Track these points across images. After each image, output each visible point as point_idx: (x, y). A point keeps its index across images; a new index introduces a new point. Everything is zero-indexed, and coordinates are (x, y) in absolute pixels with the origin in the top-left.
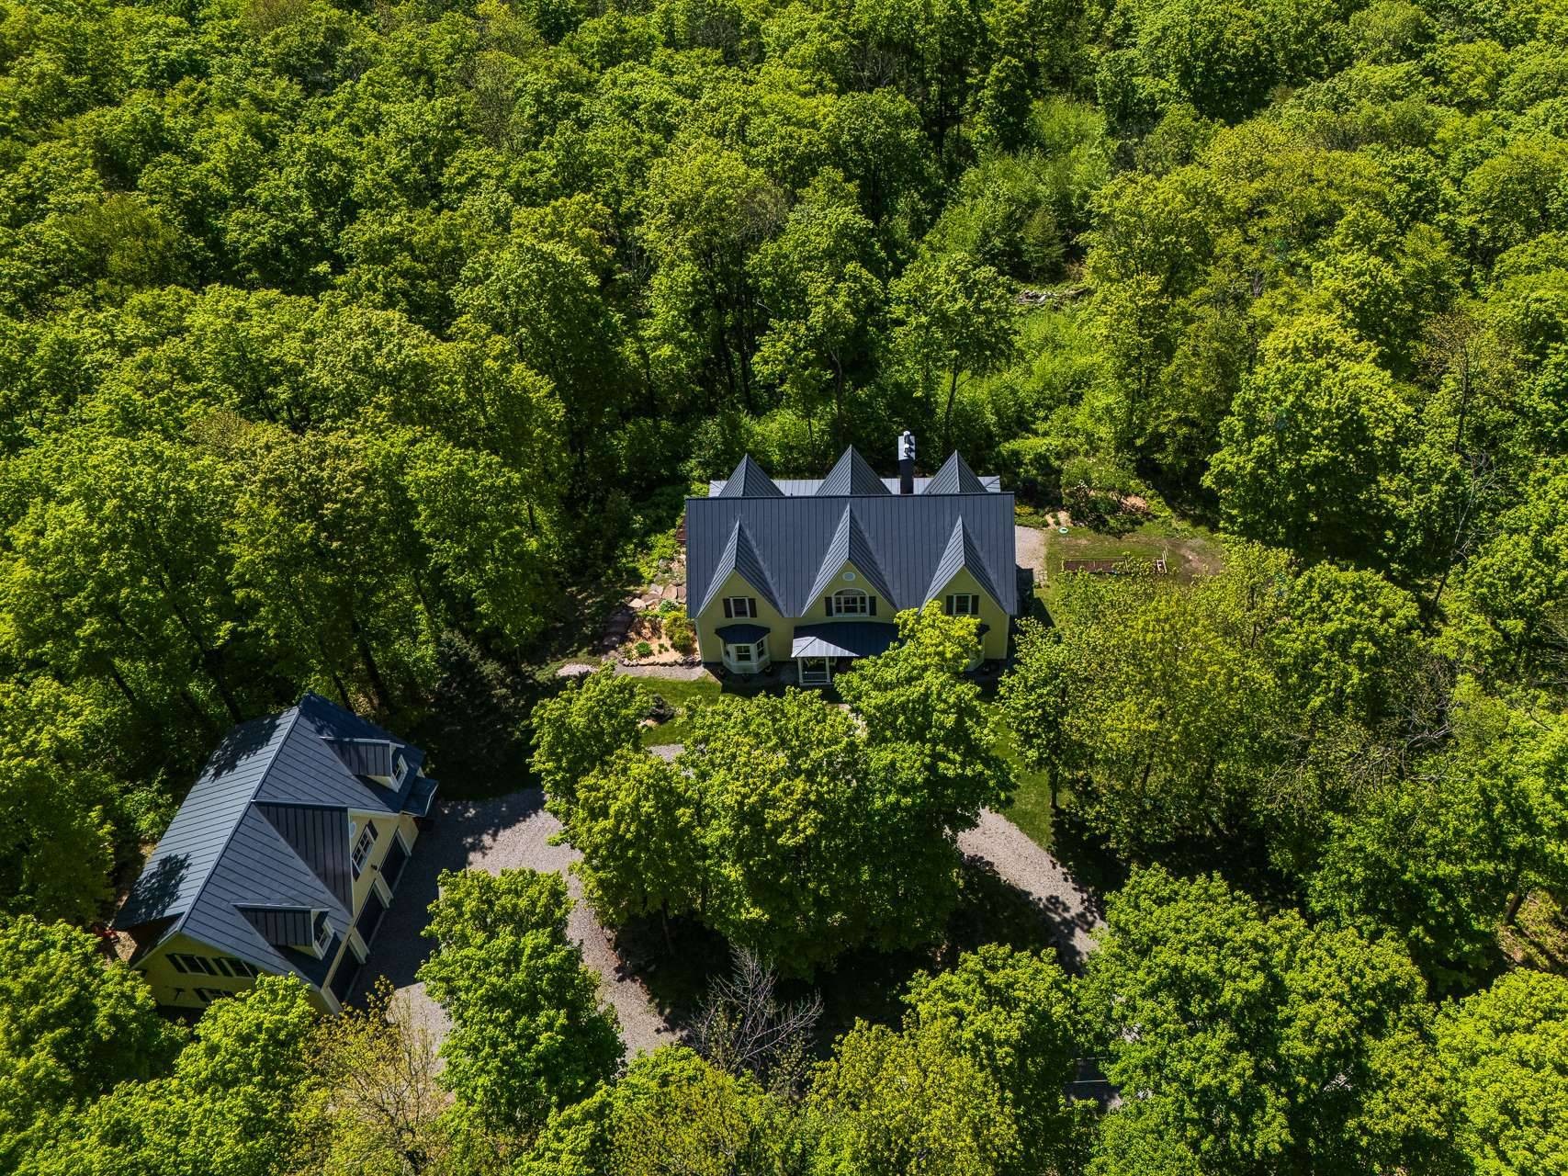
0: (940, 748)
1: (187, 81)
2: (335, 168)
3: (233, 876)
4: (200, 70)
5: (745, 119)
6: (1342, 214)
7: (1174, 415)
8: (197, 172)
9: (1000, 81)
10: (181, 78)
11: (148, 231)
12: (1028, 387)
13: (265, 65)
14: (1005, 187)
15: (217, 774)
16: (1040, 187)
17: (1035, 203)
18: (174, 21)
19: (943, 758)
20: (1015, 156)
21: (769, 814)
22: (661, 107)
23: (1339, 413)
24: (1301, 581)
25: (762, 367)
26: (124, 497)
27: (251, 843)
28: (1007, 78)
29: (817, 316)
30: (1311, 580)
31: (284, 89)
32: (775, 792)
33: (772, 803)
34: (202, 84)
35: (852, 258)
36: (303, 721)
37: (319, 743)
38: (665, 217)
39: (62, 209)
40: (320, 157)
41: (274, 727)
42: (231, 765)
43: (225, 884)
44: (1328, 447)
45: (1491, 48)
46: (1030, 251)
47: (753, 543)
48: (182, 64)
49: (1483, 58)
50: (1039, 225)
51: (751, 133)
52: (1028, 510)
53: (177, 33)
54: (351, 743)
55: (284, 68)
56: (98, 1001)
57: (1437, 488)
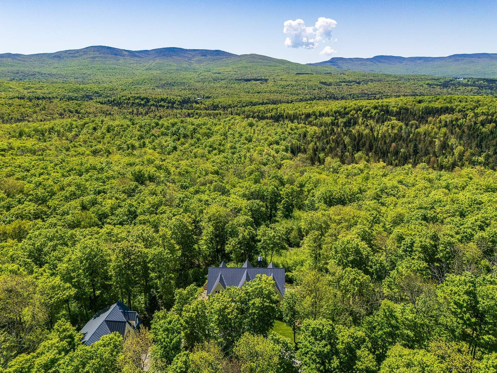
0: (265, 300)
1: (102, 194)
2: (134, 208)
3: (98, 335)
4: (105, 193)
5: (226, 203)
6: (358, 221)
7: (323, 262)
8: (103, 208)
9: (284, 204)
10: (101, 193)
11: (91, 218)
12: (291, 262)
13: (120, 191)
14: (286, 225)
15: (95, 318)
16: (294, 226)
17: (293, 229)
18: (101, 184)
19: (265, 301)
20: (288, 219)
21: (227, 311)
22: (207, 201)
23: (354, 248)
24: (344, 271)
25: (228, 248)
26: (91, 249)
27: (102, 329)
28: (285, 203)
29: (240, 236)
30: (346, 271)
31: (123, 196)
32: (228, 306)
33: (227, 308)
34: (105, 195)
35: (249, 225)
36: (117, 306)
37: (119, 312)
38: (207, 220)
39: (73, 214)
40: (131, 206)
41: (109, 308)
42: (98, 316)
43: (96, 336)
44: (353, 256)
45: (395, 199)
46: (292, 240)
47: (224, 278)
48: (101, 191)
49: (393, 200)
50: (294, 234)
51: (227, 205)
52: (290, 285)
53: (101, 186)
54: (127, 312)
55: (124, 192)
56: (75, 338)
57: (378, 265)
